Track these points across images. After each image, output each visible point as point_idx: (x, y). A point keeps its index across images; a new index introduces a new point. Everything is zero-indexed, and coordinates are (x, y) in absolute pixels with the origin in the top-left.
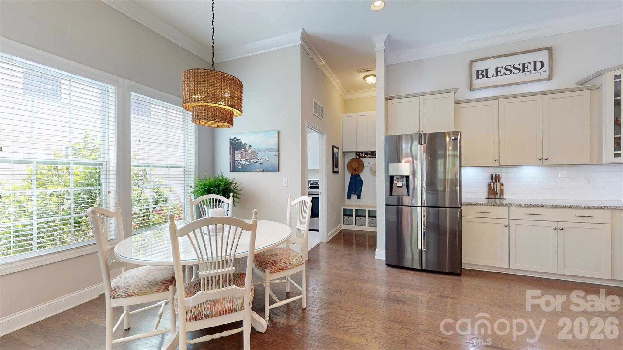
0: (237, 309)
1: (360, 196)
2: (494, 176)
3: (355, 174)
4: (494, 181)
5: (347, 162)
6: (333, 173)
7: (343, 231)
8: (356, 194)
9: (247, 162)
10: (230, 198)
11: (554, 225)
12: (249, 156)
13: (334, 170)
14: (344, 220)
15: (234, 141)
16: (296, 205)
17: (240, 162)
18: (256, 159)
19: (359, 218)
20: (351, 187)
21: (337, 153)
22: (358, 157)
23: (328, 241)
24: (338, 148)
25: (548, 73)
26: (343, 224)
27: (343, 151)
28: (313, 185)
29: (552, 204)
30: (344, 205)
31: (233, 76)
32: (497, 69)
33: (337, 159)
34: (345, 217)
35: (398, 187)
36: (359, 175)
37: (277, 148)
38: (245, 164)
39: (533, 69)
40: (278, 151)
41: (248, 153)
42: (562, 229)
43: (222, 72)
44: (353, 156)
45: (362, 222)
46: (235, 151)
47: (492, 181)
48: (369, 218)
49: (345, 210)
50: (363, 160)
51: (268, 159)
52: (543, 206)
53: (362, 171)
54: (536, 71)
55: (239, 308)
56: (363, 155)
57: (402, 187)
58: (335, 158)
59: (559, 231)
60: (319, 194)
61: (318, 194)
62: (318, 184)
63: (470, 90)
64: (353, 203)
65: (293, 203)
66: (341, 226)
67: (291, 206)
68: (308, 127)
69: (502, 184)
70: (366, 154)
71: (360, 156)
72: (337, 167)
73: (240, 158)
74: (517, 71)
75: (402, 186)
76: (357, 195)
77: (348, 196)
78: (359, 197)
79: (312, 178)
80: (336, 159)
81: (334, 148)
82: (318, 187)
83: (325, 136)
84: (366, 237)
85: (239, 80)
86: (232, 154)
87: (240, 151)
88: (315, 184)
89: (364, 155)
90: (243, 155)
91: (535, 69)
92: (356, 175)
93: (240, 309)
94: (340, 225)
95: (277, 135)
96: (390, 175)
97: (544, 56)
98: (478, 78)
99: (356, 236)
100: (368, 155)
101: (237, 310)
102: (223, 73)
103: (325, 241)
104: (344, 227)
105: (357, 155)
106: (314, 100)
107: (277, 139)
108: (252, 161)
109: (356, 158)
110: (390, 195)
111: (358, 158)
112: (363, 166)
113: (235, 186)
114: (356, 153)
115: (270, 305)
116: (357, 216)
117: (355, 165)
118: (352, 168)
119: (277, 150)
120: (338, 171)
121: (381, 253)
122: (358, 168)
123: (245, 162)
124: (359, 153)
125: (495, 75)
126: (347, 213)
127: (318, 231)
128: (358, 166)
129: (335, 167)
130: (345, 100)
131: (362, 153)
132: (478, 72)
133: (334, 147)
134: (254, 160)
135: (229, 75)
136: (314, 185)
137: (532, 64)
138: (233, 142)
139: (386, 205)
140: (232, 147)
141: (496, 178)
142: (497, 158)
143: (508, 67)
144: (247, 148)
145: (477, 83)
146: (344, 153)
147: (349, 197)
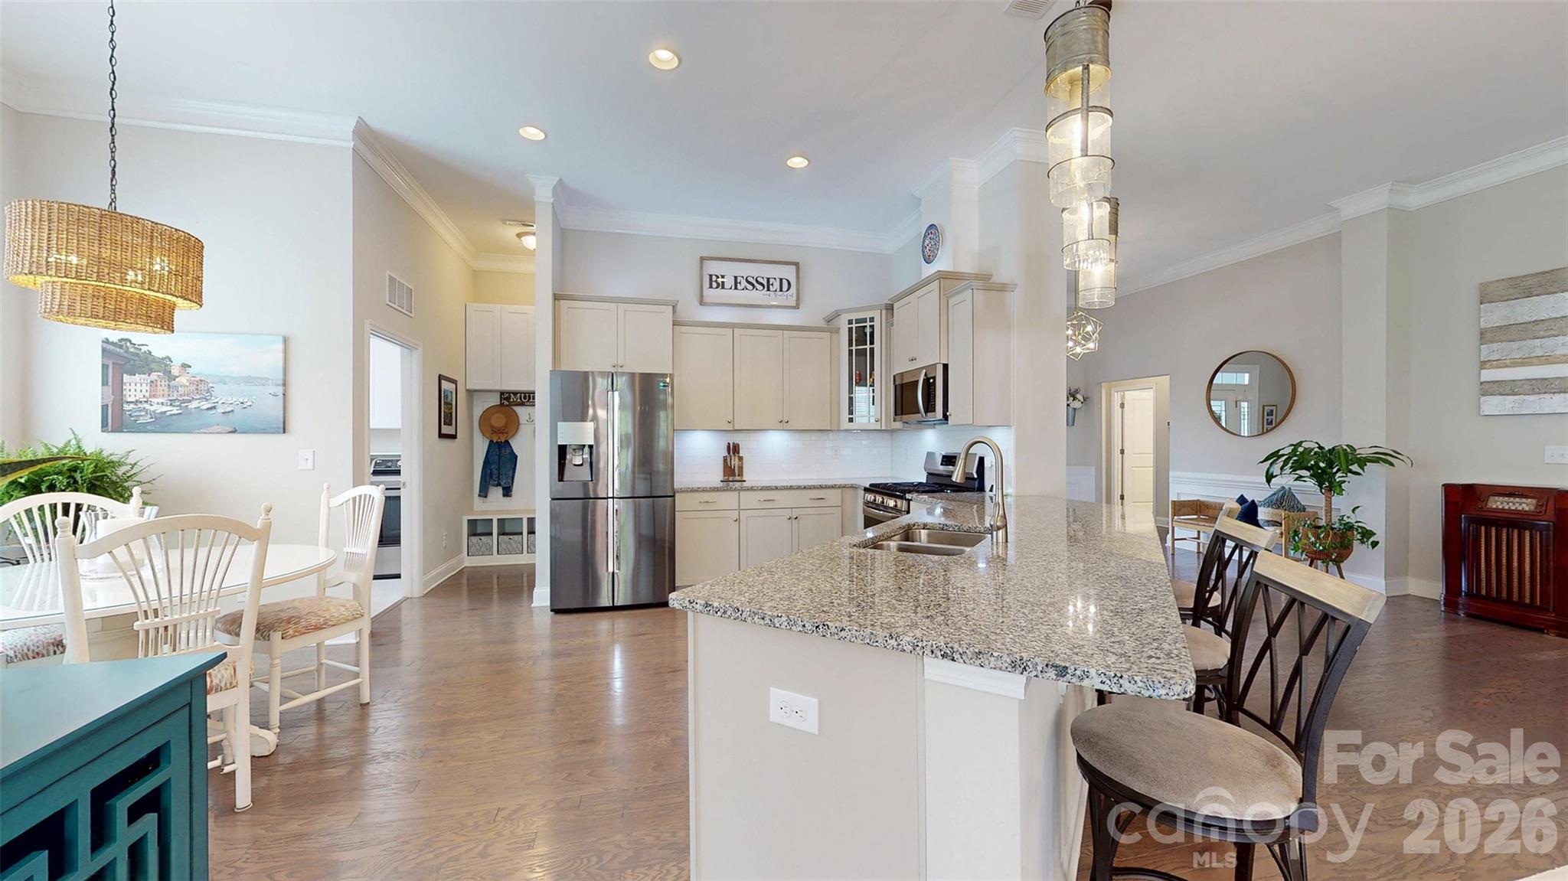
0: (223, 685)
1: (511, 491)
2: (731, 446)
3: (499, 440)
4: (731, 453)
5: (478, 412)
6: (440, 437)
7: (466, 570)
8: (500, 485)
9: (174, 406)
10: (132, 500)
11: (788, 513)
12: (180, 393)
13: (442, 432)
14: (470, 544)
15: (121, 347)
16: (344, 505)
17: (147, 406)
18: (207, 400)
19: (506, 538)
20: (489, 471)
21: (452, 392)
22: (506, 403)
23: (425, 593)
24: (454, 382)
25: (795, 298)
26: (468, 555)
27: (467, 388)
28: (383, 468)
29: (785, 484)
30: (471, 511)
31: (183, 232)
32: (736, 278)
33: (451, 404)
34: (474, 539)
35: (575, 465)
36: (507, 442)
37: (281, 376)
38: (165, 412)
39: (778, 290)
40: (284, 385)
41: (176, 384)
42: (796, 518)
43: (153, 222)
44: (495, 400)
45: (515, 546)
46: (125, 375)
47: (729, 453)
48: (529, 535)
49: (472, 523)
50: (519, 410)
51: (249, 404)
52: (777, 488)
53: (514, 434)
54: (781, 293)
55: (226, 684)
56: (519, 400)
57: (581, 465)
58: (446, 403)
59: (794, 521)
60: (401, 486)
61: (400, 489)
62: (399, 463)
63: (701, 304)
64: (495, 506)
65: (336, 502)
66: (461, 561)
67: (329, 508)
68: (372, 334)
69: (741, 459)
70: (525, 398)
71: (512, 400)
72: (451, 425)
73: (147, 395)
74: (761, 288)
75: (581, 463)
76: (503, 488)
77: (480, 492)
78: (507, 492)
79: (381, 449)
80: (448, 404)
81: (443, 382)
82: (398, 472)
83: (417, 356)
84: (522, 576)
85: (197, 239)
86: (110, 383)
87: (146, 376)
88: (389, 464)
89: (521, 399)
90: (159, 388)
91: (781, 290)
92: (501, 442)
93: (228, 685)
94: (458, 557)
95: (281, 346)
96: (559, 443)
97: (789, 273)
98: (711, 287)
99: (498, 578)
100: (529, 399)
101: (221, 687)
102: (156, 224)
103: (417, 593)
104: (469, 562)
105: (505, 399)
106: (388, 273)
107: (281, 356)
108: (193, 405)
109: (502, 404)
110: (559, 481)
111: (507, 405)
112: (519, 424)
113: (132, 472)
114: (502, 393)
115: (281, 705)
116: (501, 533)
117: (498, 421)
118: (492, 427)
119: (281, 382)
120: (454, 433)
121: (542, 595)
122: (506, 427)
123: (164, 409)
124: (509, 393)
125: (733, 288)
126: (478, 529)
127: (398, 576)
128: (507, 423)
129: (444, 424)
130: (474, 271)
131: (515, 394)
132: (711, 276)
133: (441, 378)
134: (202, 403)
135: (172, 228)
136: (386, 469)
137: (778, 280)
138: (118, 350)
139: (553, 499)
140: (113, 363)
141: (734, 449)
142: (730, 418)
143: (750, 279)
144: (175, 371)
145: (712, 294)
146: (471, 393)
147: (484, 493)
